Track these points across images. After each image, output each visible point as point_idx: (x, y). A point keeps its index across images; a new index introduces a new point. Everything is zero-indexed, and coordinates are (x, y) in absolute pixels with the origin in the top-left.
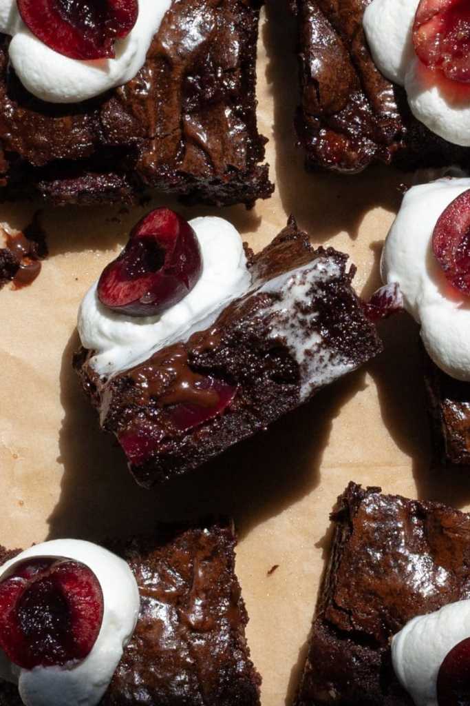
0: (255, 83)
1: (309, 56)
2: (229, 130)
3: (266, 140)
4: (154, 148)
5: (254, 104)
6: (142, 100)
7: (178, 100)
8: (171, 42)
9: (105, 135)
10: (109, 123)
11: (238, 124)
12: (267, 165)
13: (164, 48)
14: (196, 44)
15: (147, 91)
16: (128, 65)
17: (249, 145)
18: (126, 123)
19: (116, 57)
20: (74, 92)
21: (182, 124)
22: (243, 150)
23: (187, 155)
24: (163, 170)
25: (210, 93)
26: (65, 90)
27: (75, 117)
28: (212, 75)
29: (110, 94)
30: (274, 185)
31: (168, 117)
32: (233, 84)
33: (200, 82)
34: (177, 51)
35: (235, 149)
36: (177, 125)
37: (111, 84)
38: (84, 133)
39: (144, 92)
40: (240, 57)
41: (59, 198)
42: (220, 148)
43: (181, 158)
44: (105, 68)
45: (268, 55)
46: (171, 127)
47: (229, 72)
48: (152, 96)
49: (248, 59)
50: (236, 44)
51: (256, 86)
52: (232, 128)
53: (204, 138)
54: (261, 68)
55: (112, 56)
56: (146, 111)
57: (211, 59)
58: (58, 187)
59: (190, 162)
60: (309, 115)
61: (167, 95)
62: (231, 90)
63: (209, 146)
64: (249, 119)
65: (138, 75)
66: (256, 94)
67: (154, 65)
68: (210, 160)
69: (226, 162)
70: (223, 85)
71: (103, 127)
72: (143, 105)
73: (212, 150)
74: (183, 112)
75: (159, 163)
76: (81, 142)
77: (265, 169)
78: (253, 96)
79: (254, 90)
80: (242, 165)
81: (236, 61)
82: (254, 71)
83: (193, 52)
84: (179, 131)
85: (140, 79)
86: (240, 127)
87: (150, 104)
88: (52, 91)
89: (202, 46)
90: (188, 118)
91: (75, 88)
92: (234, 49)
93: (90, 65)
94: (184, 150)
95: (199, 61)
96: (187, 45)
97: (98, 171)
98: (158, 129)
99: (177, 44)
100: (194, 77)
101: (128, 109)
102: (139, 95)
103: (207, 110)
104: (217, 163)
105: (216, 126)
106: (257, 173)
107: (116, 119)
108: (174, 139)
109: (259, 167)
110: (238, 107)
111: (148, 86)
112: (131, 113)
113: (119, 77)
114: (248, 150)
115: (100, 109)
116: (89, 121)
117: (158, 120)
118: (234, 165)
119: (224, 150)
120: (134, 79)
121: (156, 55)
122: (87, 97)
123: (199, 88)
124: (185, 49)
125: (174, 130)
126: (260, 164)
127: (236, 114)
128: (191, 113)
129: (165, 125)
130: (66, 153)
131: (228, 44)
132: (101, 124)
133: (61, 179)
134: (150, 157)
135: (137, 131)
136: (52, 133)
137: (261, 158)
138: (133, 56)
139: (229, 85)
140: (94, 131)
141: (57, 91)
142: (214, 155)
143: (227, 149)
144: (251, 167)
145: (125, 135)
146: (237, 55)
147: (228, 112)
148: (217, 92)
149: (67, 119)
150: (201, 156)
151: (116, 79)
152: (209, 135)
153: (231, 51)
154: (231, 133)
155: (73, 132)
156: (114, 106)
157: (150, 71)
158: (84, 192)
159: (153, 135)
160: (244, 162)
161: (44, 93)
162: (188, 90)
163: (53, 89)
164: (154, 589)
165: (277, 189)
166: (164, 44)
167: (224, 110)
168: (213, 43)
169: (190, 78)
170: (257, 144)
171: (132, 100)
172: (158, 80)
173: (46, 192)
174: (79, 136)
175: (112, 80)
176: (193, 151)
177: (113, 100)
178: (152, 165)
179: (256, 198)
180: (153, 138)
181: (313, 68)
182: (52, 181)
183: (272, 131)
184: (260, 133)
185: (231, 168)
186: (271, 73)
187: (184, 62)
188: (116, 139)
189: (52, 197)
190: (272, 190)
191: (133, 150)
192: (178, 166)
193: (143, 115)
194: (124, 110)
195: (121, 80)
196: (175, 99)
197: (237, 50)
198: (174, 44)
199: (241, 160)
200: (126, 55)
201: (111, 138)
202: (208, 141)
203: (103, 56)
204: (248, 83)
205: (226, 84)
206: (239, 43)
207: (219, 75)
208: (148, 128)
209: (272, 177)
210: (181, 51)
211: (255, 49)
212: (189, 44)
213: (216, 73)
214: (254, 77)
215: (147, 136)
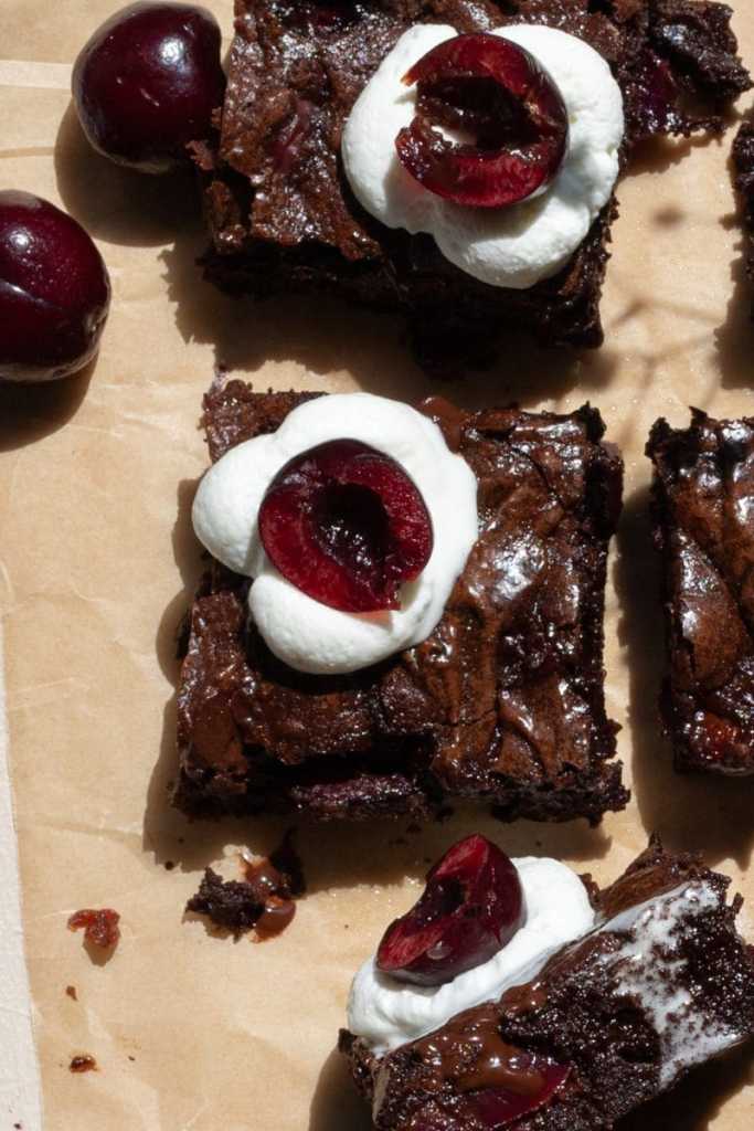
0: (603, 646)
1: (680, 608)
2: (565, 712)
3: (618, 728)
4: (458, 739)
5: (601, 676)
6: (441, 671)
7: (493, 670)
8: (482, 587)
9: (388, 719)
10: (392, 703)
11: (578, 704)
12: (620, 762)
13: (471, 597)
14: (517, 590)
15: (448, 657)
16: (420, 619)
17: (593, 734)
18: (418, 703)
19: (402, 607)
20: (342, 658)
21: (498, 704)
22: (585, 742)
23: (505, 749)
24: (470, 771)
25: (537, 659)
26: (330, 655)
27: (344, 695)
28: (541, 634)
29: (394, 661)
30: (629, 792)
31: (478, 695)
32: (571, 647)
33: (524, 644)
34: (489, 598)
35: (573, 740)
36: (491, 706)
37: (394, 647)
38: (357, 717)
39: (442, 659)
40: (581, 608)
41: (321, 810)
42: (551, 738)
43: (496, 754)
44: (387, 624)
45: (621, 606)
46: (481, 708)
47: (565, 630)
48: (454, 664)
49: (592, 612)
50: (575, 590)
51: (604, 651)
52: (570, 710)
53: (528, 724)
54: (610, 627)
55: (396, 606)
56: (446, 685)
57: (540, 611)
58: (319, 794)
59: (510, 758)
60: (681, 692)
61: (476, 664)
62: (568, 655)
63: (537, 736)
64: (594, 698)
65: (433, 635)
66: (605, 660)
67: (457, 620)
68: (537, 755)
69: (561, 759)
70: (556, 649)
71: (383, 709)
72: (443, 678)
73: (541, 741)
74: (499, 687)
75: (465, 761)
76: (351, 730)
77: (617, 769)
78: (599, 665)
79: (600, 656)
80: (584, 763)
81: (575, 614)
82: (600, 629)
83: (514, 601)
84: (493, 714)
85: (437, 640)
86: (581, 709)
87: (452, 676)
88: (311, 657)
89: (528, 594)
90: (506, 696)
91: (345, 653)
92: (572, 596)
93: (363, 620)
94: (500, 741)
95: (519, 614)
96: (504, 591)
97: (379, 770)
98: (464, 712)
99: (490, 590)
100: (514, 636)
101: (420, 682)
102: (435, 663)
103: (534, 685)
104: (548, 760)
105: (546, 707)
106: (605, 776)
107: (403, 696)
108: (487, 725)
109: (607, 765)
110: (577, 680)
111: (449, 649)
112: (423, 687)
113: (406, 637)
114: (591, 741)
115: (381, 683)
116: (363, 701)
117: (464, 699)
118: (572, 762)
119: (558, 741)
120: (428, 639)
121: (459, 606)
122: (361, 666)
123: (521, 652)
124: (502, 597)
125: (486, 713)
126: (609, 762)
127: (575, 689)
128: (509, 689)
129: (473, 703)
130: (331, 745)
131: (564, 591)
132: (382, 704)
133: (324, 782)
134: (452, 752)
135: (434, 715)
136: (311, 719)
137: (612, 753)
138: (427, 607)
139: (565, 649)
140: (371, 715)
141: (318, 657)
142: (544, 748)
143: (563, 741)
144: (597, 764)
145: (416, 720)
146: (576, 605)
147: (563, 688)
148: (548, 660)
149: (332, 698)
150: (524, 750)
151: (402, 640)
152: (536, 721)
153: (568, 599)
154: (568, 717)
155: (342, 715)
156: (399, 678)
157: (452, 629)
158: (357, 802)
159: (455, 721)
160: (587, 759)
161: (300, 661)
162: (506, 655)
163: (311, 653)
165: (634, 798)
166: (471, 590)
167: (557, 684)
168: (543, 587)
169: (510, 639)
170: (605, 733)
171: (425, 670)
172: (462, 641)
173: (303, 802)
174: (351, 723)
175: (397, 640)
176: (513, 743)
177: (398, 670)
178: (455, 763)
179: (605, 810)
180: (456, 725)
181: (685, 624)
182: (313, 785)
183: (627, 715)
184: (609, 717)
185: (567, 767)
186: (625, 632)
187: (500, 616)
188: (405, 726)
189: (311, 809)
190: (627, 799)
191: (428, 741)
192: (493, 764)
193: (442, 692)
194: (415, 684)
195: (410, 640)
196: (487, 670)
197: (576, 599)
198: (487, 589)
199: (582, 756)
200: (417, 605)
201: (395, 725)
202: (535, 728)
203: (383, 606)
204: (592, 646)
205: (561, 647)
206: (579, 587)
207: (551, 634)
208: (449, 710)
209: (627, 780)
210: (496, 599)
211: (601, 598)
212: (507, 590)
213: (546, 631)
214: (601, 637)
215: (447, 722)
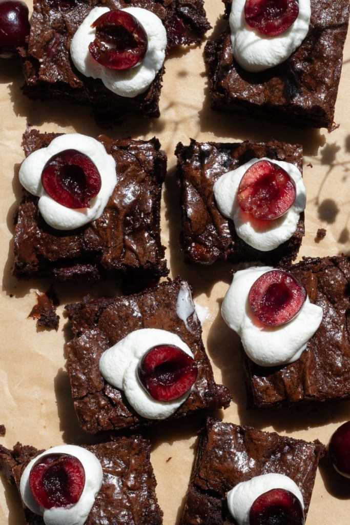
0: (160, 220)
1: (186, 207)
2: (147, 243)
3: (165, 248)
4: (110, 252)
5: (159, 230)
6: (104, 229)
7: (122, 228)
8: (118, 200)
9: (86, 246)
10: (88, 240)
11: (152, 240)
12: (166, 260)
13: (115, 204)
14: (131, 201)
15: (107, 224)
16: (97, 211)
17: (157, 250)
18: (96, 240)
19: (91, 207)
20: (70, 225)
21: (124, 240)
22: (154, 253)
23: (127, 256)
24: (115, 263)
25: (137, 225)
26: (66, 224)
27: (71, 237)
28: (139, 216)
29: (88, 225)
30: (169, 270)
31: (117, 237)
32: (149, 221)
33: (133, 220)
34: (121, 204)
35: (150, 252)
36: (121, 241)
37: (89, 220)
38: (76, 245)
39: (105, 225)
40: (153, 207)
41: (63, 276)
42: (142, 252)
43: (123, 257)
44: (85, 213)
45: (166, 207)
46: (118, 242)
47: (147, 215)
48: (109, 227)
49: (156, 209)
50: (151, 201)
51: (160, 222)
52: (148, 243)
53: (134, 247)
54: (163, 214)
55: (89, 207)
56: (106, 234)
57: (138, 208)
58: (63, 271)
59: (128, 259)
60: (187, 236)
61: (116, 227)
62: (148, 224)
63: (137, 251)
64: (157, 238)
65: (101, 217)
66: (161, 225)
67: (110, 211)
68: (137, 258)
69: (146, 259)
70: (144, 221)
71: (85, 242)
72: (105, 231)
73: (139, 253)
74: (124, 234)
75: (113, 259)
76: (74, 249)
77: (165, 262)
78: (159, 227)
79: (159, 224)
80: (154, 261)
81: (150, 209)
82: (159, 215)
83: (130, 205)
84: (122, 244)
85: (103, 218)
86: (153, 242)
87: (108, 230)
88: (59, 224)
89: (134, 202)
90: (127, 237)
91: (71, 223)
92: (149, 203)
93: (77, 211)
94: (125, 253)
95: (131, 209)
96: (126, 202)
97: (83, 263)
98: (112, 243)
99: (121, 201)
100: (130, 217)
101: (97, 232)
102: (102, 226)
103: (136, 234)
104: (141, 259)
105: (140, 241)
106: (161, 265)
107: (91, 238)
108: (120, 248)
109: (162, 261)
110: (151, 232)
111: (107, 222)
112: (99, 235)
113: (92, 217)
114: (156, 253)
115: (84, 233)
116: (78, 239)
117: (112, 238)
118: (150, 260)
119: (145, 253)
120: (100, 218)
121: (111, 207)
122: (76, 227)
123: (132, 222)
124: (126, 204)
125: (120, 243)
126: (162, 260)
127: (150, 235)
128: (128, 235)
129: (115, 240)
130: (67, 254)
131: (146, 201)
132: (84, 240)
133: (64, 268)
134: (108, 257)
135: (102, 244)
136: (60, 245)
137: (163, 257)
138: (99, 207)
139: (147, 221)
140: (80, 244)
141: (62, 224)
142: (140, 256)
143: (146, 253)
144: (158, 262)
145: (96, 246)
146: (151, 206)
147: (146, 235)
148: (141, 225)
149: (67, 238)
150: (133, 256)
151: (91, 218)
152: (137, 246)
153: (148, 204)
154: (148, 245)
155: (70, 244)
156: (90, 231)
157: (108, 215)
158: (76, 273)
159: (109, 246)
160: (154, 259)
161: (56, 225)
162: (127, 223)
163: (60, 223)
164: (110, 469)
165: (171, 272)
166: (115, 201)
167: (144, 233)
168: (139, 200)
169: (128, 218)
170: (161, 250)
171: (99, 229)
172: (112, 219)
173: (57, 274)
174: (73, 246)
175: (88, 218)
176: (129, 253)
177: (90, 228)
178: (109, 261)
179: (160, 277)
180: (109, 248)
181: (188, 213)
182: (60, 268)
183: (168, 244)
184: (162, 244)
185: (148, 262)
186: (168, 216)
187: (125, 210)
188: (92, 248)
189: (60, 276)
190: (168, 273)
191: (100, 253)
192: (122, 261)
193: (105, 236)
194: (95, 233)
195: (93, 219)
196: (120, 229)
197: (151, 204)
198: (120, 201)
199: (153, 258)
200: (96, 206)
201: (89, 248)
202: (137, 249)
203: (84, 207)
204: (157, 220)
205: (145, 220)
206: (152, 200)
207: (142, 216)
208: (107, 242)
209: (169, 266)
210: (123, 204)
211: (160, 204)
212: (127, 201)
213: (141, 215)
214: (159, 217)
215: (106, 246)
